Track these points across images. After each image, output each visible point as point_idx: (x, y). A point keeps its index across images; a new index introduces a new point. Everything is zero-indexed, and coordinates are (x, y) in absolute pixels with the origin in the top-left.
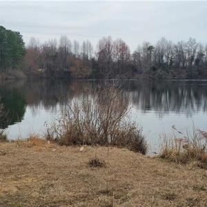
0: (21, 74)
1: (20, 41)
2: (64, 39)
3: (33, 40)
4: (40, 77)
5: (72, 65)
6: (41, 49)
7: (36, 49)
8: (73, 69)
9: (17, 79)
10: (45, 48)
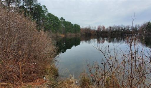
0: (80, 34)
1: (80, 27)
2: (89, 26)
3: (82, 27)
4: (84, 35)
5: (91, 32)
6: (84, 29)
7: (83, 28)
8: (91, 33)
9: (79, 35)
10: (85, 28)
